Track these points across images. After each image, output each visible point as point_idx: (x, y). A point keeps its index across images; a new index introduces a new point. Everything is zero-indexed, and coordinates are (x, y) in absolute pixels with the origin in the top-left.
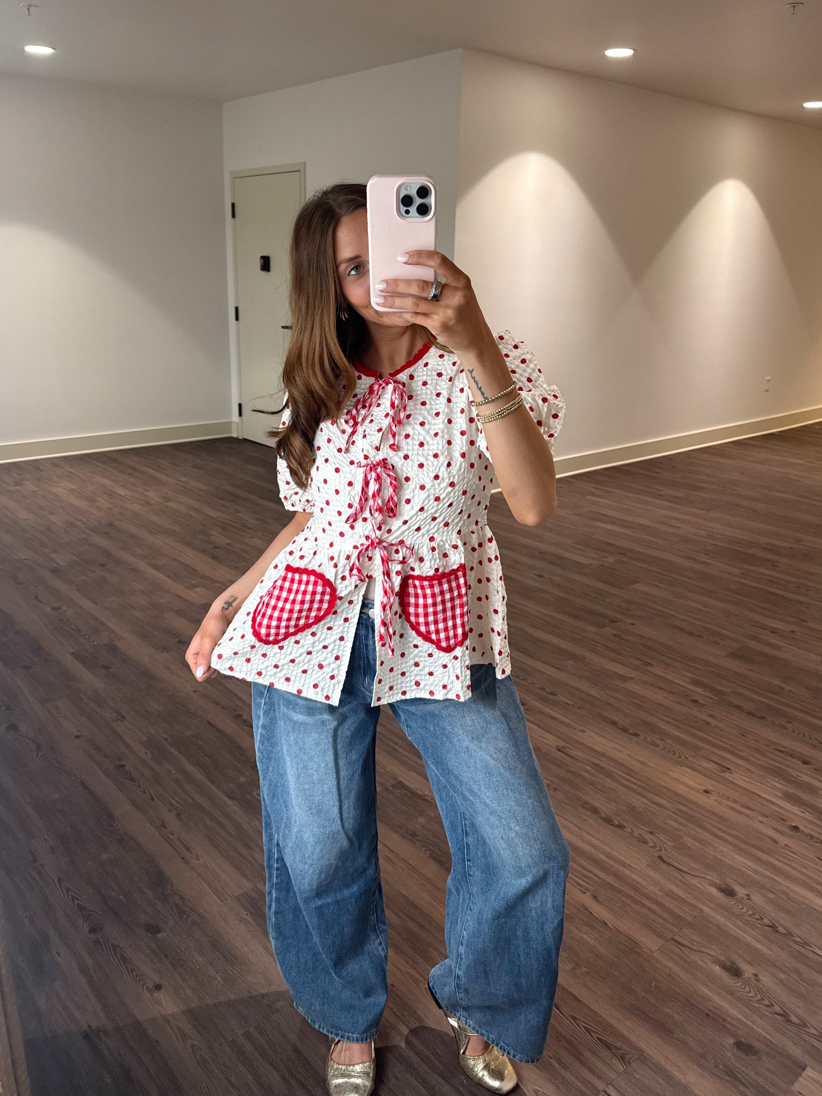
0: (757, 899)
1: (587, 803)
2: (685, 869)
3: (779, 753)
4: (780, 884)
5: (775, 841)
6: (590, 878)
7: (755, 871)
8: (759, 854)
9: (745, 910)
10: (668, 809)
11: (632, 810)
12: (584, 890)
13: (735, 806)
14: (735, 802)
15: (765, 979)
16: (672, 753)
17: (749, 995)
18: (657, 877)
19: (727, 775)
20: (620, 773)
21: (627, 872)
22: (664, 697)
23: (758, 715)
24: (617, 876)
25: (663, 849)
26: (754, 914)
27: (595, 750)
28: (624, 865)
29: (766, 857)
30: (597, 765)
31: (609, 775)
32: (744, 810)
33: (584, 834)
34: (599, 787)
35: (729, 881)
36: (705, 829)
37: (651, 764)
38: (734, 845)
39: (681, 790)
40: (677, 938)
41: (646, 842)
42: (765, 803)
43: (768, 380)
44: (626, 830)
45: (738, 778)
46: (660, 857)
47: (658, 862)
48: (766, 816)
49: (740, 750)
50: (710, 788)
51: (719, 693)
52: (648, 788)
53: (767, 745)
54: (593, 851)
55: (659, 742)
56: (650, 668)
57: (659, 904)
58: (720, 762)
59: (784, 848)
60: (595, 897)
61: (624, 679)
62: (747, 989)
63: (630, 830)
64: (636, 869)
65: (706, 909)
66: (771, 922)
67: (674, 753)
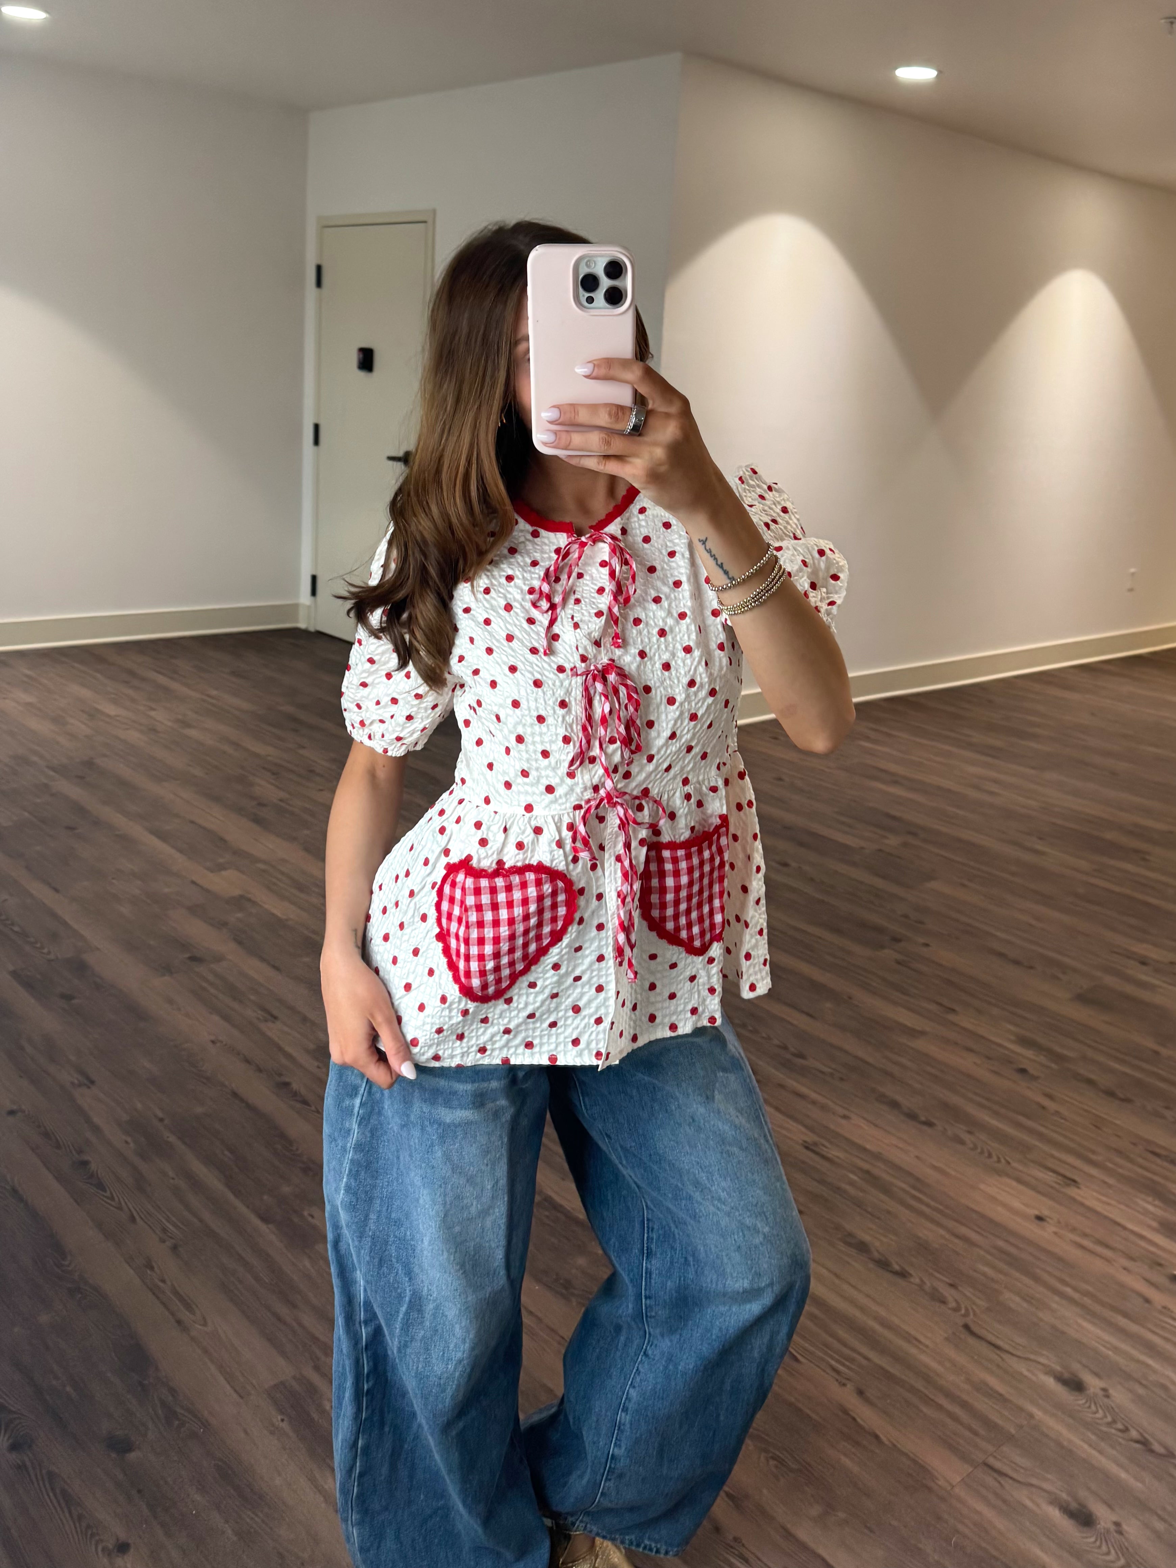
0: (1120, 1396)
1: (850, 1235)
2: (1007, 1347)
3: (1150, 1156)
4: (1155, 1371)
5: (1147, 1301)
6: (852, 1360)
7: (1116, 1349)
8: (1122, 1321)
9: (1100, 1414)
10: (980, 1247)
11: (923, 1248)
12: (844, 1381)
13: (1086, 1242)
14: (1085, 1235)
15: (1133, 1530)
16: (986, 1155)
17: (1108, 1558)
18: (962, 1359)
19: (1072, 1191)
20: (904, 1186)
21: (913, 1351)
22: (975, 1063)
23: (1121, 1096)
24: (898, 1358)
25: (971, 1314)
26: (1114, 1422)
27: (865, 1150)
28: (909, 1338)
29: (1134, 1328)
30: (868, 1172)
31: (886, 1189)
32: (1099, 1249)
33: (845, 1287)
34: (870, 1210)
35: (1076, 1366)
36: (1036, 1279)
37: (953, 1173)
38: (1083, 1307)
39: (999, 1214)
40: (991, 1461)
41: (943, 1302)
42: (1132, 1237)
43: (1133, 574)
44: (912, 1280)
45: (1088, 1195)
46: (966, 1327)
47: (964, 1335)
48: (1132, 1259)
49: (1094, 1152)
50: (1045, 1212)
51: (1059, 1058)
52: (947, 1211)
53: (1134, 1144)
54: (858, 1314)
55: (966, 1137)
56: (951, 1017)
57: (964, 1405)
58: (1062, 1171)
59: (1161, 1312)
60: (860, 1393)
61: (914, 1033)
62: (1104, 1548)
63: (917, 1281)
64: (927, 1346)
65: (1038, 1414)
66: (1141, 1435)
67: (990, 1156)
